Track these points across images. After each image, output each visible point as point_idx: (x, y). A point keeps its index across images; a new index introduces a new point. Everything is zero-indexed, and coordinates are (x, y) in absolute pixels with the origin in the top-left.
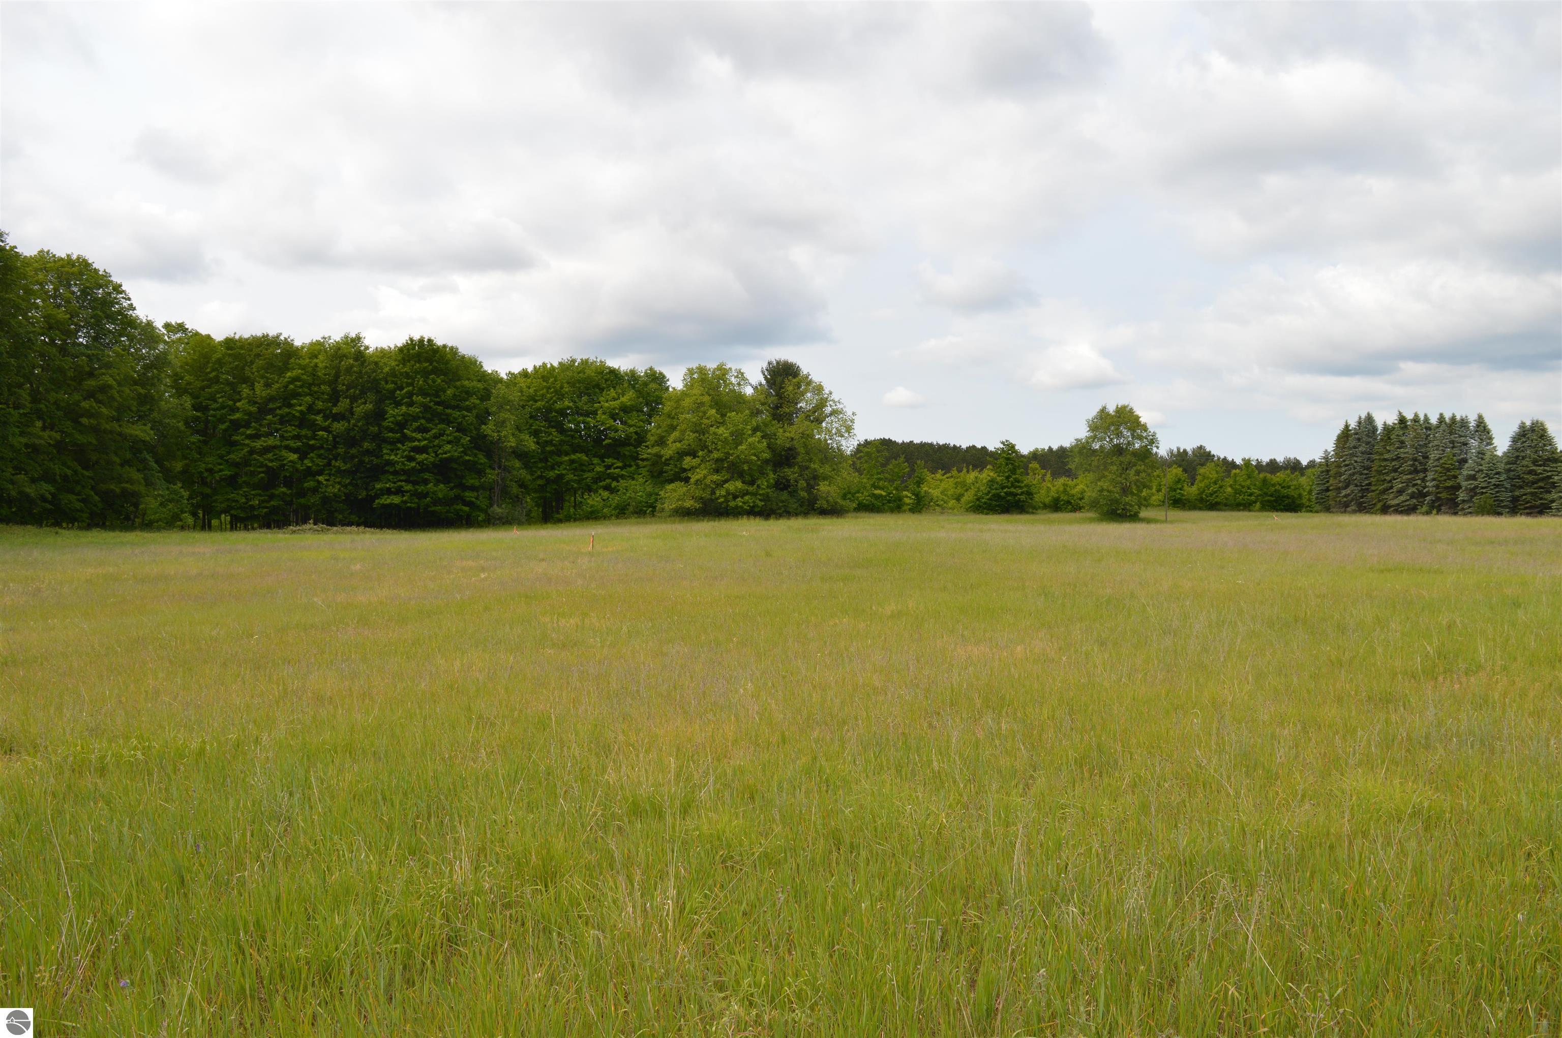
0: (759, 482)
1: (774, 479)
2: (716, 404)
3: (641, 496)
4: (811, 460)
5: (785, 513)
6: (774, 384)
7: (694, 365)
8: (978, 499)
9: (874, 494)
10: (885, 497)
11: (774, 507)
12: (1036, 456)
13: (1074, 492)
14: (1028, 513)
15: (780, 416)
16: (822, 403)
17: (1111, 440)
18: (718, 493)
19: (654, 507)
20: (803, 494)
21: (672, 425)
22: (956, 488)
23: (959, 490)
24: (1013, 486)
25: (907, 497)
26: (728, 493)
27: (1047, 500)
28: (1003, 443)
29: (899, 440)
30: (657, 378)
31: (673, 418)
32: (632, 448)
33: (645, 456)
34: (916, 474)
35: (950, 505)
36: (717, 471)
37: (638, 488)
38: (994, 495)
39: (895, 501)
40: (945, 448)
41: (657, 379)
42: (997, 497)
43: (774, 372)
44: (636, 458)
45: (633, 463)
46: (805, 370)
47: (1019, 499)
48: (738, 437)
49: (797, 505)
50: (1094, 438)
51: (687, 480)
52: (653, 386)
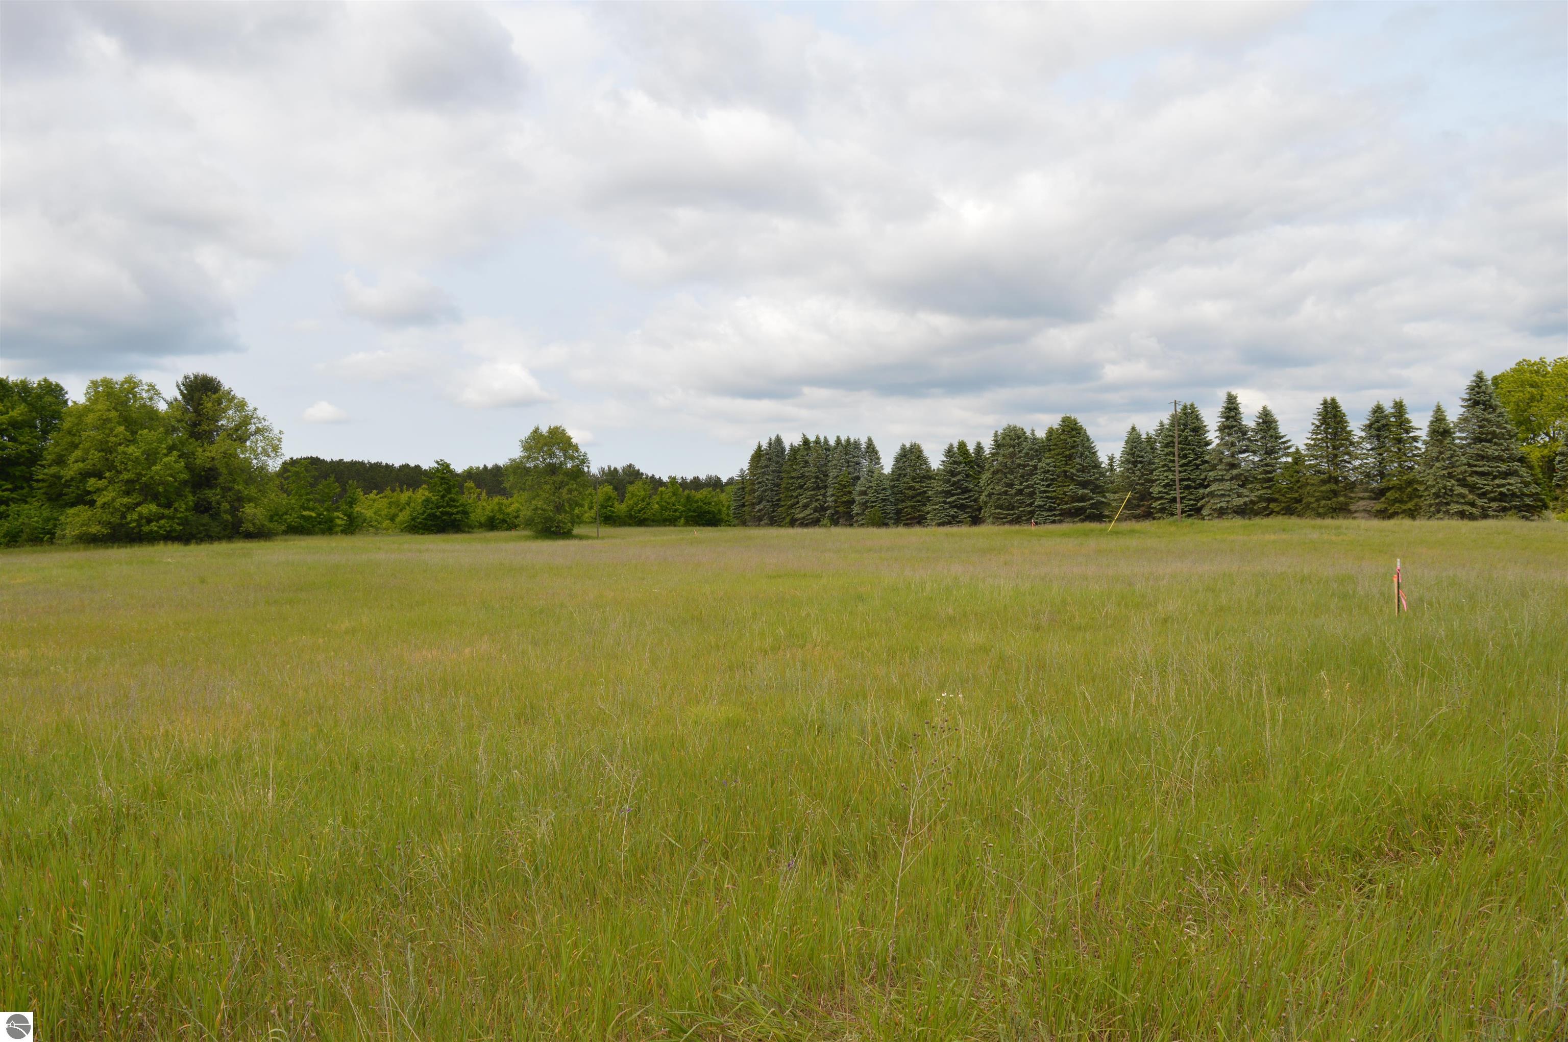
0: (176, 505)
1: (193, 501)
2: (126, 420)
3: (37, 522)
4: (234, 481)
5: (208, 537)
6: (192, 399)
7: (98, 377)
8: (413, 519)
9: (303, 516)
10: (315, 518)
11: (194, 531)
12: (470, 474)
13: (509, 510)
14: (464, 532)
15: (199, 434)
16: (246, 421)
17: (545, 459)
18: (129, 517)
19: (53, 534)
20: (227, 517)
21: (73, 442)
22: (390, 508)
23: (393, 510)
24: (448, 505)
25: (338, 518)
26: (141, 516)
27: (483, 519)
28: (437, 462)
29: (328, 459)
30: (52, 390)
31: (74, 435)
32: (23, 467)
33: (40, 477)
34: (348, 495)
35: (384, 525)
36: (127, 493)
37: (33, 512)
38: (429, 515)
39: (326, 522)
40: (377, 467)
41: (54, 392)
42: (432, 516)
43: (191, 386)
44: (29, 479)
45: (25, 485)
46: (226, 385)
47: (455, 518)
48: (151, 457)
49: (219, 528)
50: (528, 457)
51: (92, 503)
52: (48, 399)
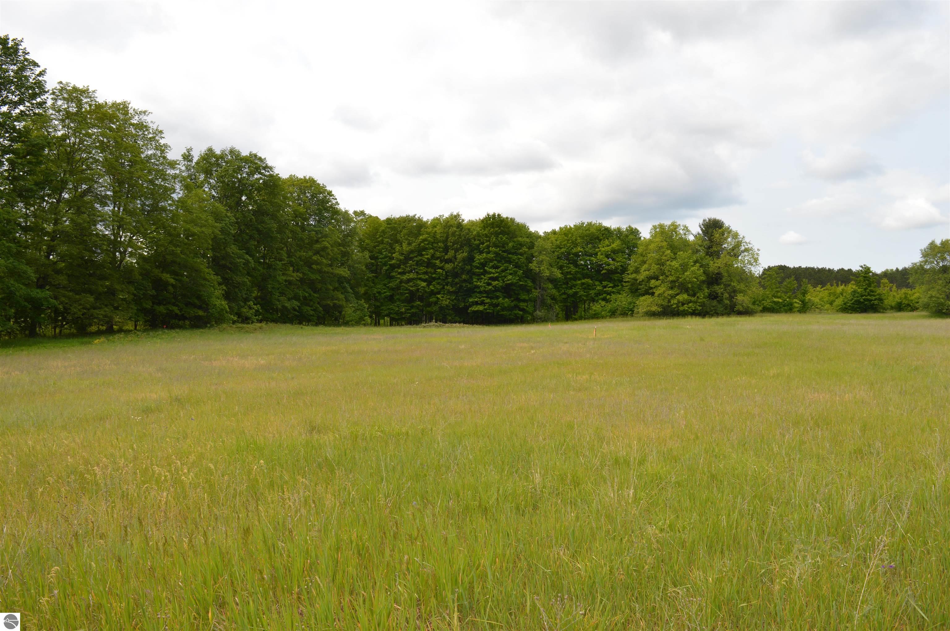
0: (698, 295)
1: (708, 292)
2: (671, 247)
3: (625, 304)
4: (731, 280)
5: (716, 314)
6: (707, 233)
7: (657, 223)
8: (845, 304)
9: (774, 302)
10: (782, 303)
11: (708, 310)
12: (886, 274)
13: (912, 298)
14: (880, 312)
15: (711, 253)
16: (739, 244)
17: (938, 263)
18: (672, 302)
19: (633, 311)
20: (727, 302)
21: (643, 261)
22: (830, 296)
23: (832, 298)
24: (869, 294)
25: (796, 302)
26: (679, 302)
27: (893, 304)
28: (861, 267)
29: (791, 266)
30: (633, 232)
31: (644, 256)
32: (618, 275)
33: (627, 280)
34: (802, 288)
35: (826, 307)
36: (672, 288)
37: (623, 299)
38: (856, 301)
39: (788, 305)
40: (823, 270)
41: (634, 233)
42: (858, 302)
43: (707, 225)
44: (621, 281)
45: (619, 284)
46: (727, 223)
47: (874, 303)
48: (684, 267)
49: (723, 309)
50: (926, 262)
51: (653, 294)
52: (631, 237)
